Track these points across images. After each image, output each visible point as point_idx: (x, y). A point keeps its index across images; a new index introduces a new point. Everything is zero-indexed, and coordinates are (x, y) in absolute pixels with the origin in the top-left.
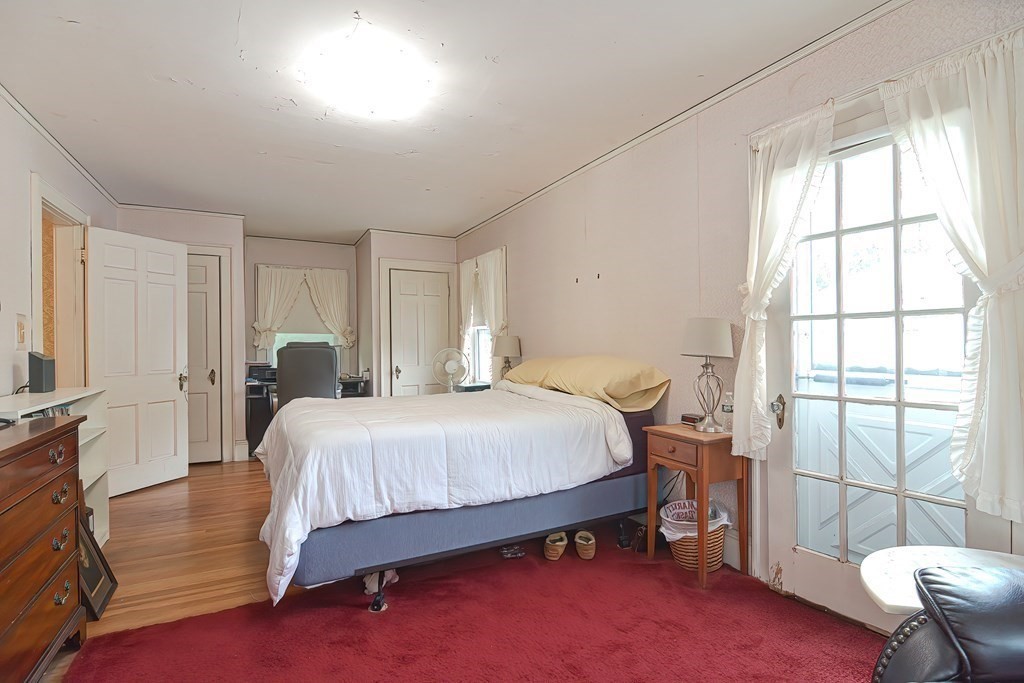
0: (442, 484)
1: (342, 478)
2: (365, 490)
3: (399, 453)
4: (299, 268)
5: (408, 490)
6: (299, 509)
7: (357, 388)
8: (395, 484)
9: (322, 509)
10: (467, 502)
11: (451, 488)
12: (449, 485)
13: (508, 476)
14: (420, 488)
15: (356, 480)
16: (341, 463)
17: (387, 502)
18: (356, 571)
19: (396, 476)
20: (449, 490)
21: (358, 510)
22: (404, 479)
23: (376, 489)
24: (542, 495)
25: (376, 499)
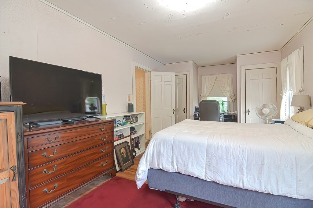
0: (202, 167)
1: (160, 152)
2: (168, 159)
3: (183, 147)
4: (214, 75)
5: (184, 164)
6: (145, 159)
7: (231, 118)
8: (180, 160)
9: (152, 161)
10: (215, 180)
11: (207, 170)
12: (206, 169)
13: (243, 175)
14: (190, 165)
15: (165, 154)
16: (161, 146)
17: (176, 167)
18: (165, 190)
19: (181, 157)
20: (205, 171)
21: (164, 166)
22: (184, 159)
23: (172, 160)
24: (269, 194)
25: (172, 164)
